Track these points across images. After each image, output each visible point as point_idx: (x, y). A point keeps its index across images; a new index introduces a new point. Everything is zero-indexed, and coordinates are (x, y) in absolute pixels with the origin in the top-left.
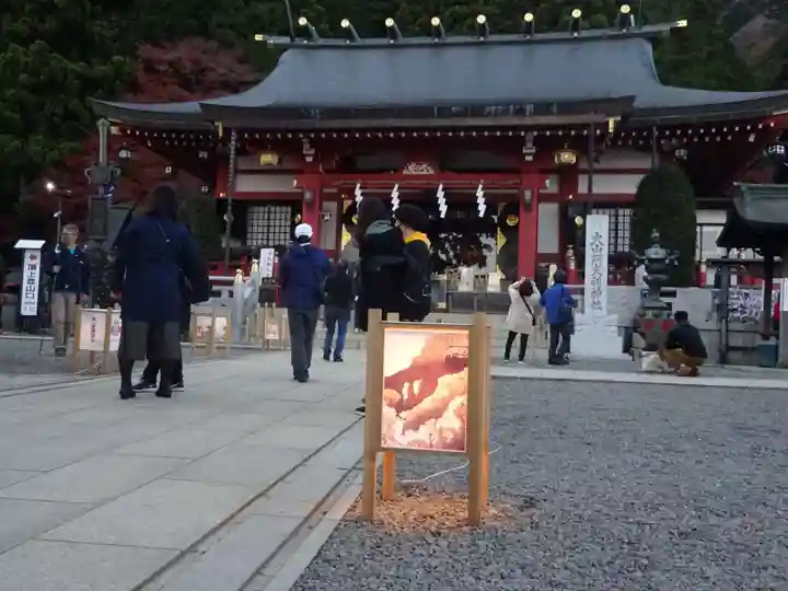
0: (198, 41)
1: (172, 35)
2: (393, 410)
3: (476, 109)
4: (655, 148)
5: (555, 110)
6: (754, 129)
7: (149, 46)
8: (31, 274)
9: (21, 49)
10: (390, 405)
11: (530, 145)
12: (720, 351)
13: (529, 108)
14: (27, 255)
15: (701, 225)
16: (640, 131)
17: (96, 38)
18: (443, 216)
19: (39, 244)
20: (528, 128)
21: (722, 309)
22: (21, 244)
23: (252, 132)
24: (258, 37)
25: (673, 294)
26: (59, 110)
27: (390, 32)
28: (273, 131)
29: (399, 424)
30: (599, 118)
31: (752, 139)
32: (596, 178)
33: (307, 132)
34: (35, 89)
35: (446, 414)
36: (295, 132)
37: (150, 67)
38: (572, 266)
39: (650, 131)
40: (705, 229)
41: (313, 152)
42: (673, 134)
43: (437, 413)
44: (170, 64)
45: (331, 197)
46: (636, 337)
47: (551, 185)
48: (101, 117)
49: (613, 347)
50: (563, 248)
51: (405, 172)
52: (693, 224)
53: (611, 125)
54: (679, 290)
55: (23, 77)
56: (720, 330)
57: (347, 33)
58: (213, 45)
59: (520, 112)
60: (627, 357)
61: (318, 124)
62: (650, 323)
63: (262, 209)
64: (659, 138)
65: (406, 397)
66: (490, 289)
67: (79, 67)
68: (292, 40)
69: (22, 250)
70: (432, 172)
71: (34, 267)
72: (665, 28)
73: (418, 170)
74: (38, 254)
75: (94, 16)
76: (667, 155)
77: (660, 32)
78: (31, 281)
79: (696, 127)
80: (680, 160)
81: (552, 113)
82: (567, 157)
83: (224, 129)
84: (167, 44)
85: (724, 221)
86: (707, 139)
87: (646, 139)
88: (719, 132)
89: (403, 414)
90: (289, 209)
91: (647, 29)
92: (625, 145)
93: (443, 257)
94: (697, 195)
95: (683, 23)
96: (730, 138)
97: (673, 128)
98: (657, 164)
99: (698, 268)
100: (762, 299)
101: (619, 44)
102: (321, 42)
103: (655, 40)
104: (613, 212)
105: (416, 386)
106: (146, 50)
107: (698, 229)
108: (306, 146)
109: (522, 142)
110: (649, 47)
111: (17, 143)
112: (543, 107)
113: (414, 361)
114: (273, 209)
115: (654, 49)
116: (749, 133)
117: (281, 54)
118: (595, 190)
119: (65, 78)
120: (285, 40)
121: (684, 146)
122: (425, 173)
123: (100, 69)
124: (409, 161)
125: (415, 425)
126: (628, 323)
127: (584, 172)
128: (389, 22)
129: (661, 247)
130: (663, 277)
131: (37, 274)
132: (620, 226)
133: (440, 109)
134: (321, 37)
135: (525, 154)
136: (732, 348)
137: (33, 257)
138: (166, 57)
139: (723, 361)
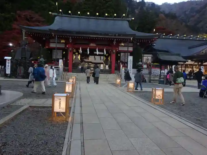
5: (122, 35)
7: (19, 11)
8: (8, 65)
11: (115, 41)
13: (117, 35)
17: (7, 8)
19: (10, 58)
21: (150, 73)
22: (6, 58)
23: (60, 35)
24: (50, 13)
28: (65, 36)
30: (129, 38)
31: (150, 42)
32: (129, 47)
36: (69, 36)
37: (19, 16)
53: (131, 39)
56: (150, 77)
59: (115, 35)
68: (58, 14)
71: (9, 63)
74: (10, 60)
77: (130, 20)
78: (8, 66)
82: (123, 44)
83: (54, 35)
86: (142, 41)
90: (62, 51)
91: (127, 19)
95: (133, 19)
96: (146, 42)
104: (124, 54)
107: (143, 57)
108: (71, 39)
109: (113, 41)
114: (58, 51)
117: (55, 17)
118: (129, 50)
120: (56, 14)
122: (94, 45)
124: (91, 43)
131: (10, 64)
132: (126, 56)
133: (100, 34)
134: (64, 14)
135: (114, 43)
136: (151, 80)
137: (8, 61)
138: (24, 14)
139: (150, 82)
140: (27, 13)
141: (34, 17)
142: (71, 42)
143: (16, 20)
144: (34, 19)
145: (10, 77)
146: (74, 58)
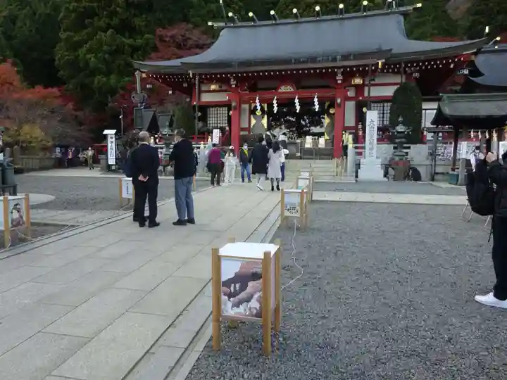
0: (184, 25)
1: (171, 22)
2: (226, 297)
3: (313, 59)
4: (402, 72)
5: (352, 58)
6: (453, 61)
7: (161, 29)
8: (111, 146)
9: (103, 34)
10: (225, 295)
11: (339, 75)
12: (431, 175)
13: (338, 57)
14: (109, 136)
15: (425, 110)
16: (395, 65)
17: (137, 27)
18: (298, 111)
19: (114, 132)
20: (339, 68)
21: (433, 155)
22: (106, 132)
23: (206, 75)
24: (210, 24)
25: (409, 148)
26: (123, 62)
27: (273, 18)
28: (216, 74)
29: (230, 304)
30: (373, 61)
31: (452, 66)
33: (232, 74)
34: (111, 53)
35: (252, 301)
36: (226, 74)
37: (162, 39)
38: (361, 133)
39: (400, 64)
40: (428, 111)
41: (235, 82)
42: (412, 66)
43: (248, 300)
44: (171, 37)
45: (245, 102)
46: (390, 169)
47: (351, 93)
48: (137, 69)
49: (379, 174)
50: (357, 124)
51: (280, 90)
52: (421, 109)
53: (380, 64)
54: (412, 146)
55: (105, 48)
56: (432, 165)
57: (252, 19)
58: (190, 26)
59: (334, 60)
60: (386, 179)
61: (237, 70)
62: (397, 163)
63: (213, 109)
64: (405, 68)
65: (232, 291)
66: (320, 146)
67: (130, 41)
68: (226, 24)
69: (106, 135)
70: (292, 90)
71: (112, 142)
72: (410, 8)
73: (286, 89)
74: (114, 136)
75: (135, 15)
76: (409, 76)
77: (408, 10)
78: (111, 149)
79: (423, 62)
80: (415, 78)
81: (350, 60)
82: (358, 81)
83: (193, 74)
84: (169, 28)
85: (436, 107)
86: (429, 67)
87: (399, 69)
88: (435, 63)
89: (231, 299)
90: (226, 109)
91: (402, 9)
92: (388, 72)
93: (303, 123)
94: (423, 95)
95: (419, 5)
96: (441, 66)
97: (412, 62)
98: (404, 81)
99: (423, 133)
100: (452, 149)
101: (387, 17)
102: (240, 24)
103: (405, 15)
104: (382, 105)
105: (238, 286)
106: (160, 31)
107: (424, 111)
108: (232, 80)
109: (336, 74)
110: (402, 18)
111: (105, 79)
112: (346, 57)
113: (236, 274)
114: (219, 109)
115: (405, 19)
116: (450, 64)
117: (220, 31)
118: (372, 94)
119: (124, 46)
120: (222, 24)
121: (417, 71)
122: (289, 90)
123: (139, 41)
124: (282, 85)
125: (237, 305)
126: (387, 163)
127: (367, 85)
128: (272, 12)
129: (404, 125)
130: (403, 140)
131: (114, 145)
132: (385, 112)
133: (295, 60)
134: (240, 21)
135: (337, 80)
136: (437, 173)
137: (112, 138)
138: (169, 34)
139: (433, 179)
140: (177, 31)
141: (190, 39)
142: (234, 86)
143: (155, 49)
144: (190, 42)
145: (114, 171)
146: (252, 125)
